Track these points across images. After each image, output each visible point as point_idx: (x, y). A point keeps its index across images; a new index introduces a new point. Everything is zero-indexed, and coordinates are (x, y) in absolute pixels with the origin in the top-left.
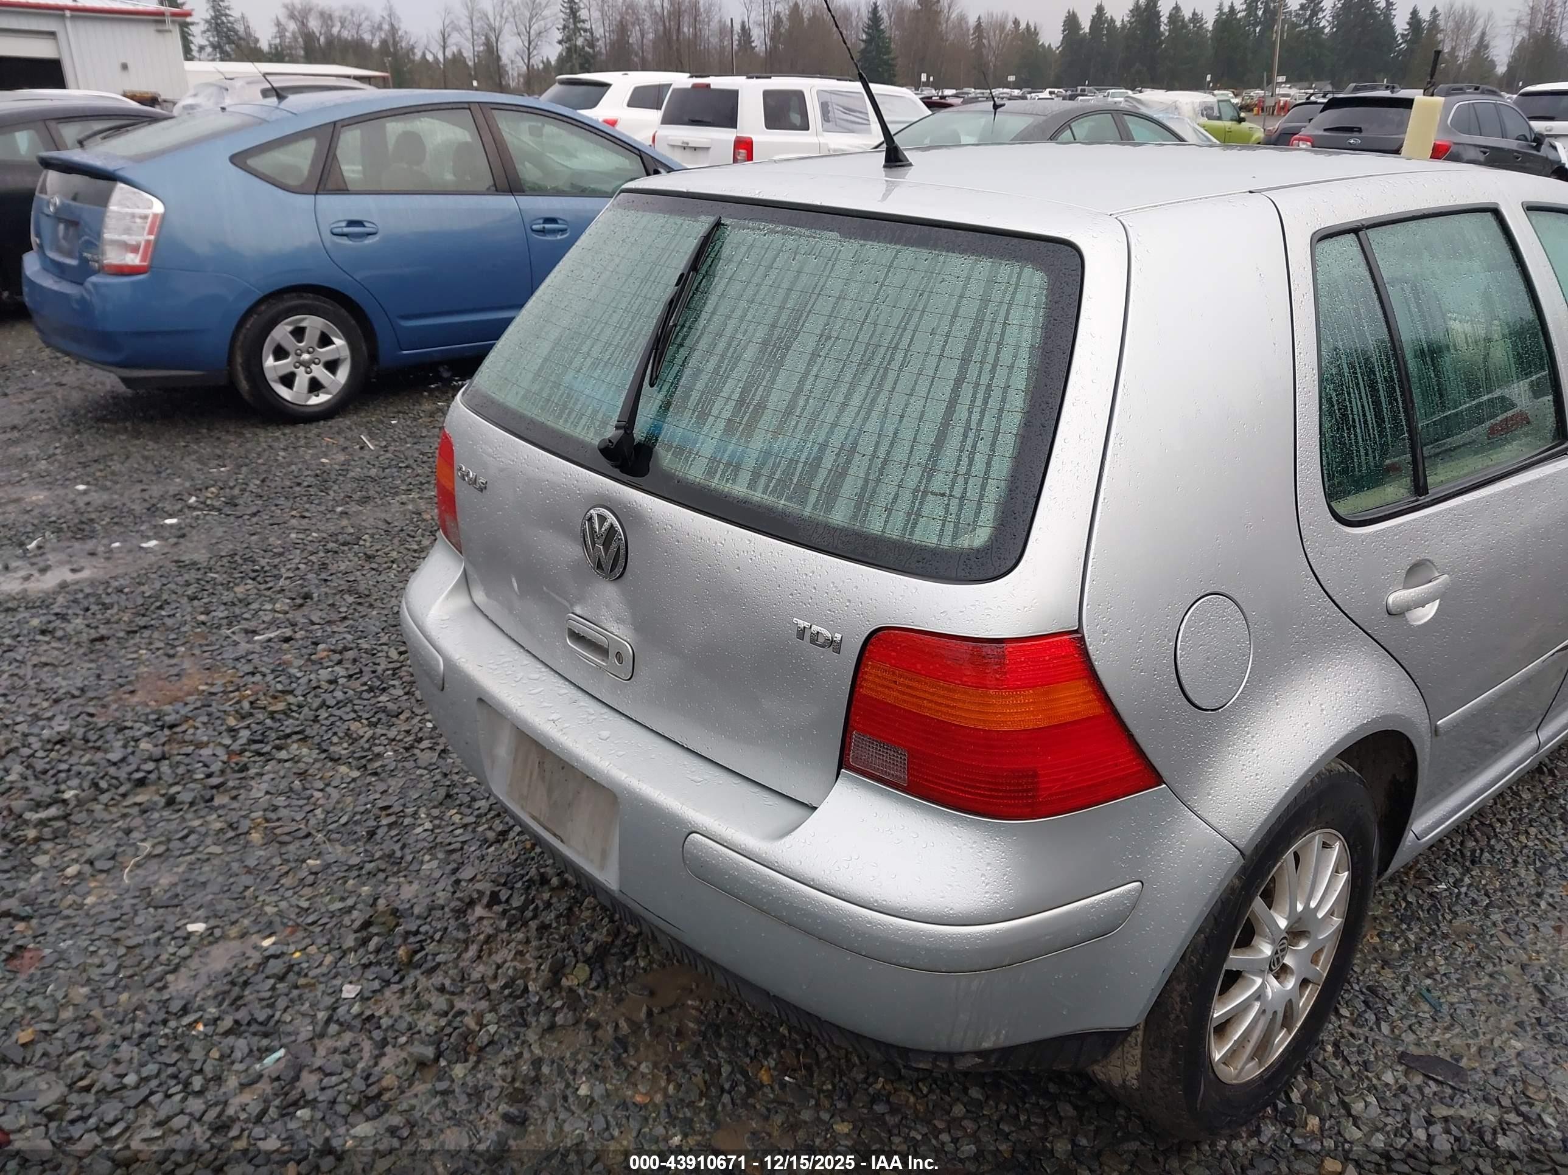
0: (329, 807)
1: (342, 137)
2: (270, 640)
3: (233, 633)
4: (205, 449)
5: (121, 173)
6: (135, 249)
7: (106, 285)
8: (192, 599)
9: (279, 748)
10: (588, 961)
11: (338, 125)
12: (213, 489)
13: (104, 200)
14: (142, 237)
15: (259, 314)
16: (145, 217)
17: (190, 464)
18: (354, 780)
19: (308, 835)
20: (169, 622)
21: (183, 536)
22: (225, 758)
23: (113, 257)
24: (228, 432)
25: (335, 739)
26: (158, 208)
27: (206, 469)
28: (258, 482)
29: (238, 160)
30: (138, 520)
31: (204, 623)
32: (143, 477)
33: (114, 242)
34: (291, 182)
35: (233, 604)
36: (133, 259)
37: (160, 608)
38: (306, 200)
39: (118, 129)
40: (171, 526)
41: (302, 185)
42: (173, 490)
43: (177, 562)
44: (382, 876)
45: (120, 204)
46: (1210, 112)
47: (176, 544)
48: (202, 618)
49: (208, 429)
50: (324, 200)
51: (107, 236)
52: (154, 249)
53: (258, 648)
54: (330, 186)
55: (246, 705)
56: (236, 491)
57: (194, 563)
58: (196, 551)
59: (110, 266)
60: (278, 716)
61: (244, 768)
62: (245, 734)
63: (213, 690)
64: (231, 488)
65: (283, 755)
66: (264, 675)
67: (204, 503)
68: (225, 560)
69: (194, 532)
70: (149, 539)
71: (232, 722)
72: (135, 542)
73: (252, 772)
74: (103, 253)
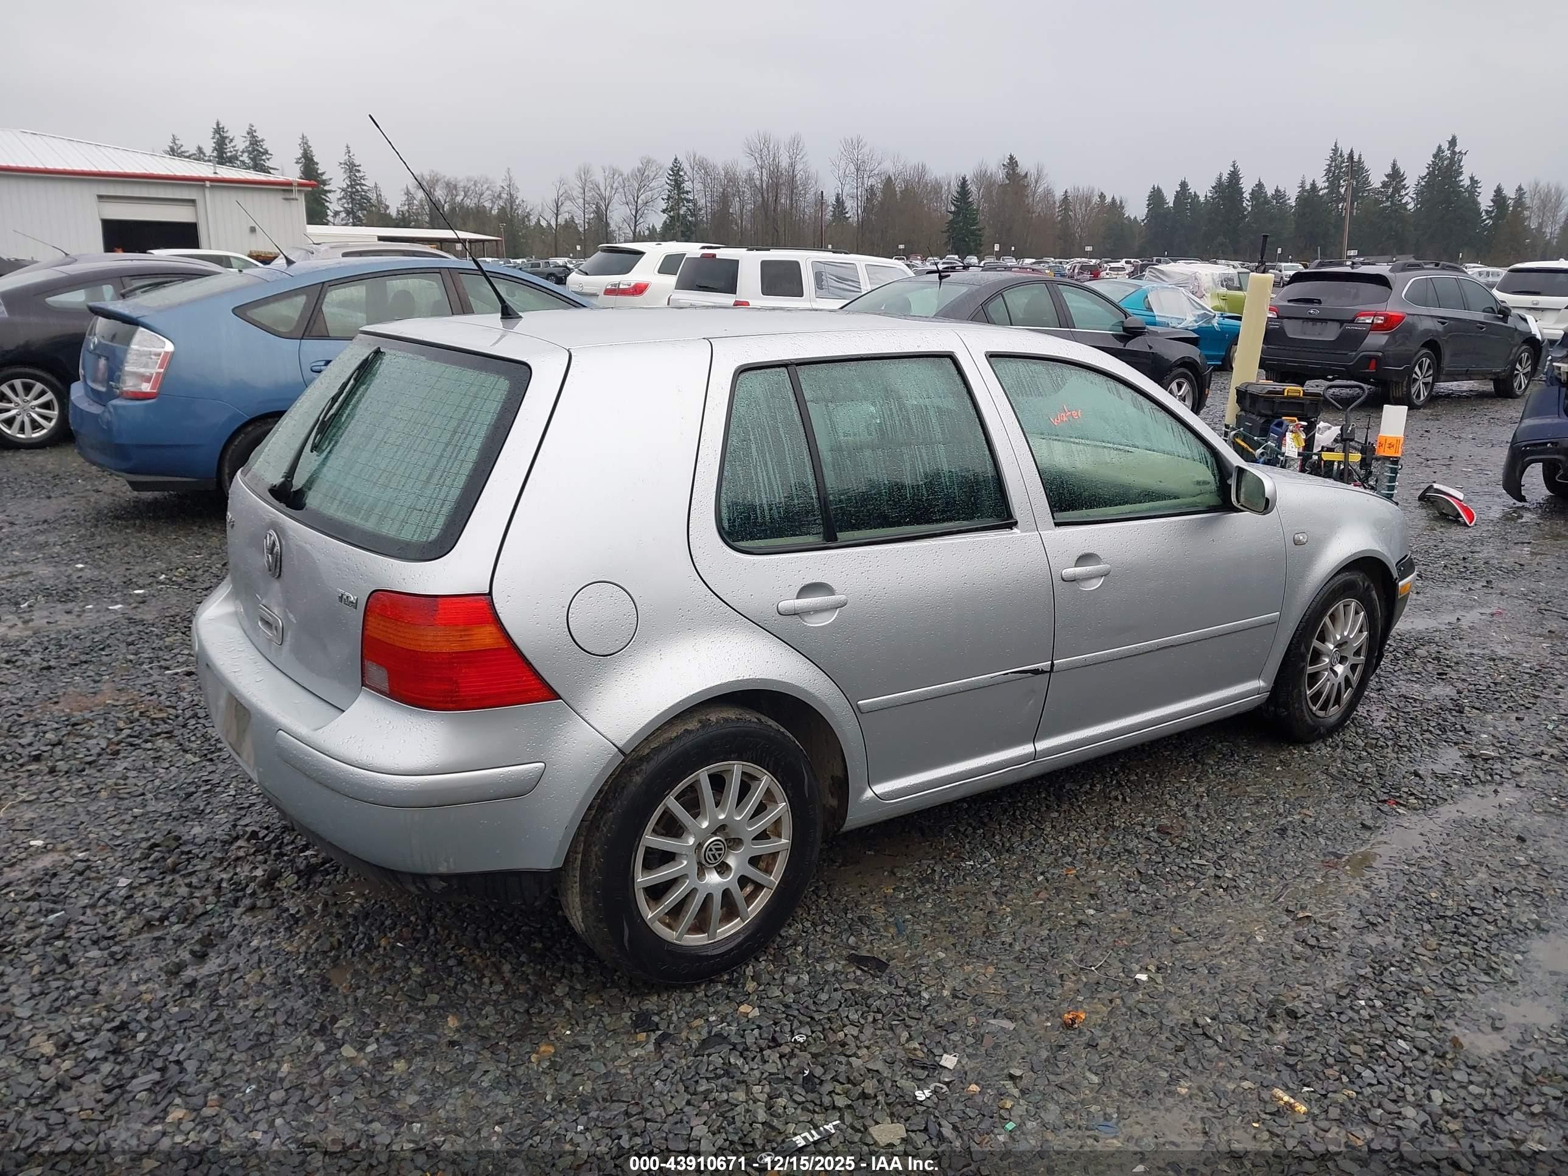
0: (166, 778)
1: (328, 295)
2: (177, 674)
3: (151, 668)
4: (191, 541)
5: (142, 320)
6: (148, 379)
7: (124, 407)
8: (129, 644)
9: (146, 741)
10: (298, 873)
11: (326, 285)
12: (181, 570)
13: (128, 340)
14: (155, 370)
15: (246, 434)
16: (159, 355)
17: (173, 552)
18: (194, 764)
19: (143, 794)
20: (105, 659)
21: (144, 602)
22: (104, 746)
23: (129, 385)
24: (214, 529)
25: (193, 738)
26: (169, 347)
27: (184, 555)
28: (219, 566)
29: (240, 311)
30: (113, 589)
31: (131, 661)
32: (132, 560)
33: (134, 374)
34: (282, 329)
35: (160, 649)
36: (146, 387)
37: (103, 649)
38: (291, 345)
39: (157, 285)
40: (138, 595)
41: (291, 332)
42: (150, 569)
43: (129, 619)
44: (183, 820)
45: (139, 344)
46: (1230, 283)
47: (135, 608)
48: (132, 657)
49: (200, 527)
50: (308, 344)
51: (128, 368)
52: (163, 381)
53: (166, 679)
54: (313, 334)
55: (136, 714)
56: (200, 572)
57: (142, 621)
58: (148, 614)
59: (127, 392)
60: (156, 722)
61: (117, 753)
62: (127, 732)
63: (116, 703)
64: (197, 570)
65: (149, 745)
66: (160, 696)
67: (170, 579)
68: (167, 619)
69: (154, 600)
70: (117, 603)
71: (121, 724)
72: (105, 605)
73: (121, 755)
74: (124, 382)
